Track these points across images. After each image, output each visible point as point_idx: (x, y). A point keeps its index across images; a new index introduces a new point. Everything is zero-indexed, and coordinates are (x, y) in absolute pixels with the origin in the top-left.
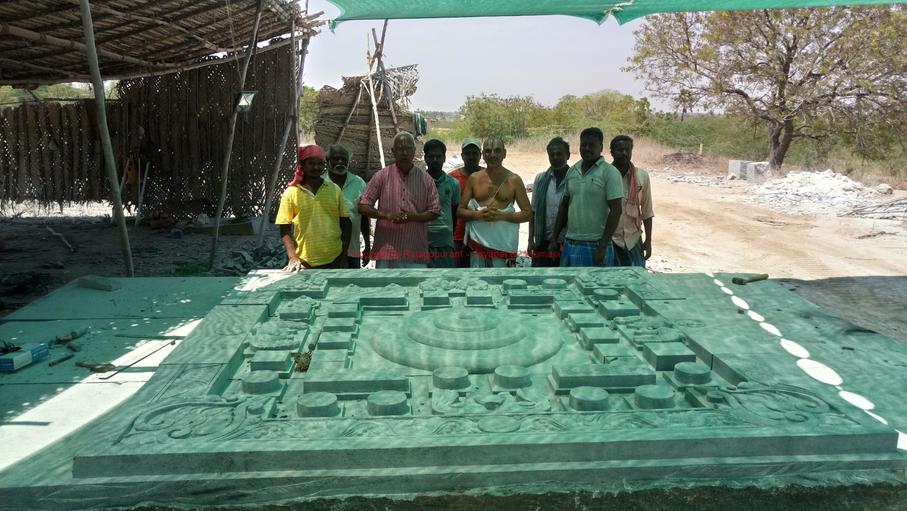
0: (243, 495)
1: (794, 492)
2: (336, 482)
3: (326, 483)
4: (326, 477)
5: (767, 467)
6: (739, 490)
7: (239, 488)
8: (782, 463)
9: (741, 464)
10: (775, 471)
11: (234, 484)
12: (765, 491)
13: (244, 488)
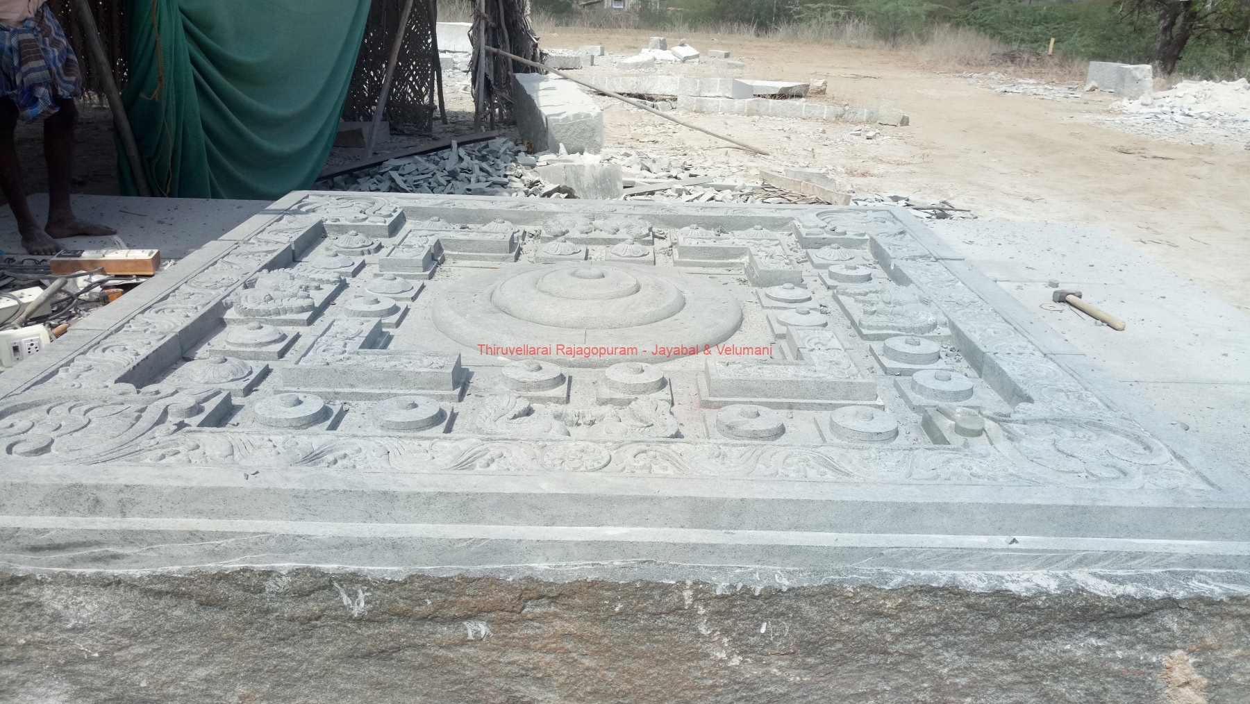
0: (115, 557)
1: (1079, 603)
2: (272, 542)
3: (256, 544)
4: (255, 534)
5: (1036, 557)
6: (980, 595)
7: (108, 544)
8: (1064, 551)
9: (991, 549)
10: (1050, 564)
11: (98, 538)
12: (1028, 599)
13: (116, 544)
